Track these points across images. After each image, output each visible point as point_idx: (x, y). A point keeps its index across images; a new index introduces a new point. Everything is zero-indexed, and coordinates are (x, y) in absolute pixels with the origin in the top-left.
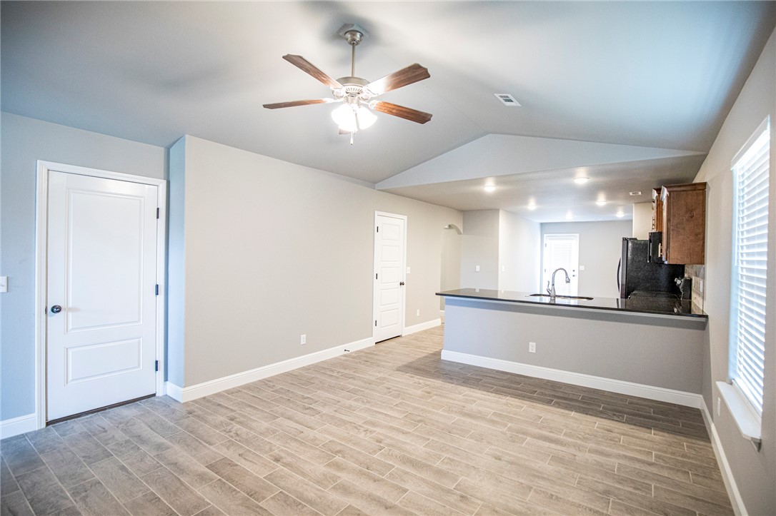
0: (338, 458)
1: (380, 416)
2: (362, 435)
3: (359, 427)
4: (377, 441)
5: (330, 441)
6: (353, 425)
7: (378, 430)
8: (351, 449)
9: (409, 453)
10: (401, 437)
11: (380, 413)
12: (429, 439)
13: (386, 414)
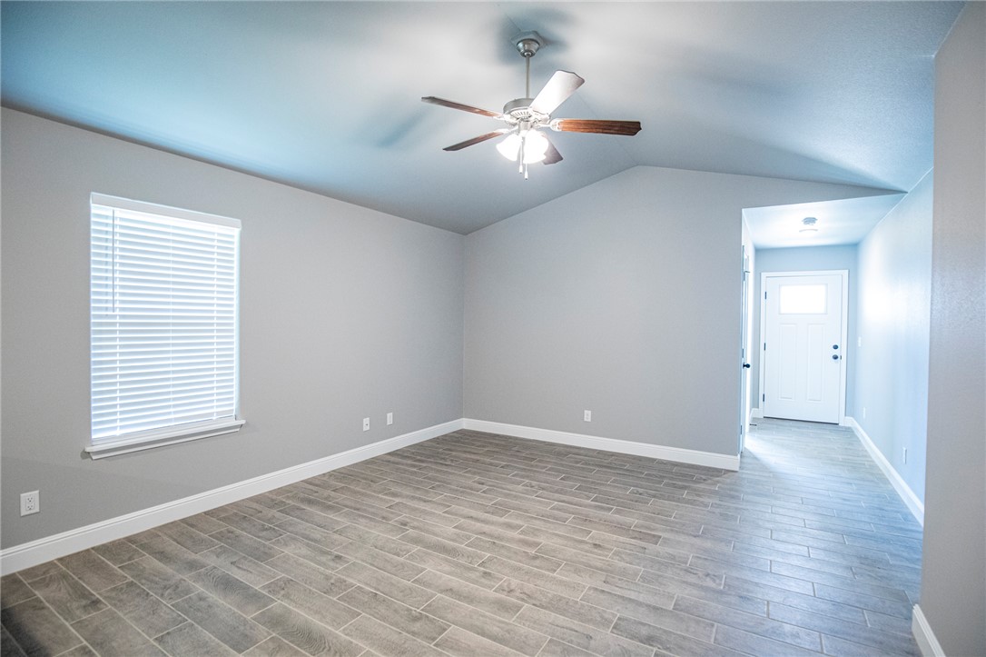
0: (532, 551)
1: (495, 630)
2: (515, 582)
3: (525, 597)
4: (489, 574)
5: (555, 571)
6: (538, 603)
7: (492, 594)
8: (520, 562)
9: (446, 560)
10: (455, 582)
11: (494, 638)
12: (415, 581)
13: (483, 634)
